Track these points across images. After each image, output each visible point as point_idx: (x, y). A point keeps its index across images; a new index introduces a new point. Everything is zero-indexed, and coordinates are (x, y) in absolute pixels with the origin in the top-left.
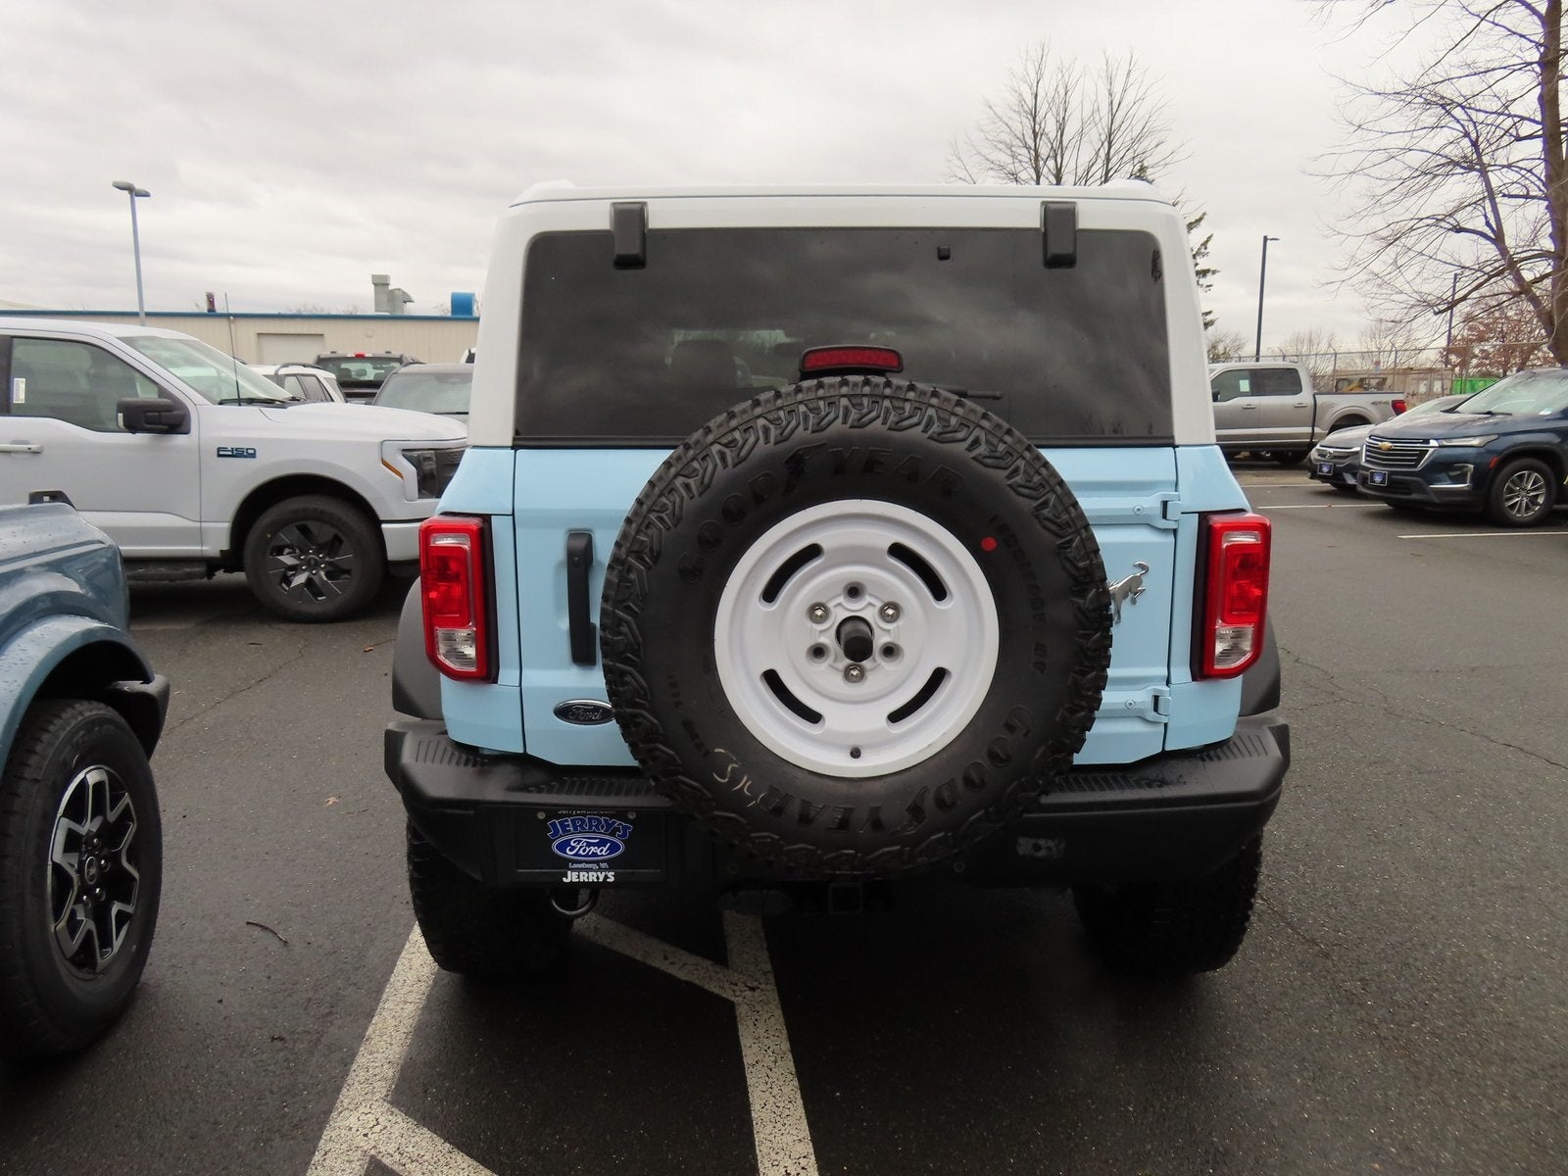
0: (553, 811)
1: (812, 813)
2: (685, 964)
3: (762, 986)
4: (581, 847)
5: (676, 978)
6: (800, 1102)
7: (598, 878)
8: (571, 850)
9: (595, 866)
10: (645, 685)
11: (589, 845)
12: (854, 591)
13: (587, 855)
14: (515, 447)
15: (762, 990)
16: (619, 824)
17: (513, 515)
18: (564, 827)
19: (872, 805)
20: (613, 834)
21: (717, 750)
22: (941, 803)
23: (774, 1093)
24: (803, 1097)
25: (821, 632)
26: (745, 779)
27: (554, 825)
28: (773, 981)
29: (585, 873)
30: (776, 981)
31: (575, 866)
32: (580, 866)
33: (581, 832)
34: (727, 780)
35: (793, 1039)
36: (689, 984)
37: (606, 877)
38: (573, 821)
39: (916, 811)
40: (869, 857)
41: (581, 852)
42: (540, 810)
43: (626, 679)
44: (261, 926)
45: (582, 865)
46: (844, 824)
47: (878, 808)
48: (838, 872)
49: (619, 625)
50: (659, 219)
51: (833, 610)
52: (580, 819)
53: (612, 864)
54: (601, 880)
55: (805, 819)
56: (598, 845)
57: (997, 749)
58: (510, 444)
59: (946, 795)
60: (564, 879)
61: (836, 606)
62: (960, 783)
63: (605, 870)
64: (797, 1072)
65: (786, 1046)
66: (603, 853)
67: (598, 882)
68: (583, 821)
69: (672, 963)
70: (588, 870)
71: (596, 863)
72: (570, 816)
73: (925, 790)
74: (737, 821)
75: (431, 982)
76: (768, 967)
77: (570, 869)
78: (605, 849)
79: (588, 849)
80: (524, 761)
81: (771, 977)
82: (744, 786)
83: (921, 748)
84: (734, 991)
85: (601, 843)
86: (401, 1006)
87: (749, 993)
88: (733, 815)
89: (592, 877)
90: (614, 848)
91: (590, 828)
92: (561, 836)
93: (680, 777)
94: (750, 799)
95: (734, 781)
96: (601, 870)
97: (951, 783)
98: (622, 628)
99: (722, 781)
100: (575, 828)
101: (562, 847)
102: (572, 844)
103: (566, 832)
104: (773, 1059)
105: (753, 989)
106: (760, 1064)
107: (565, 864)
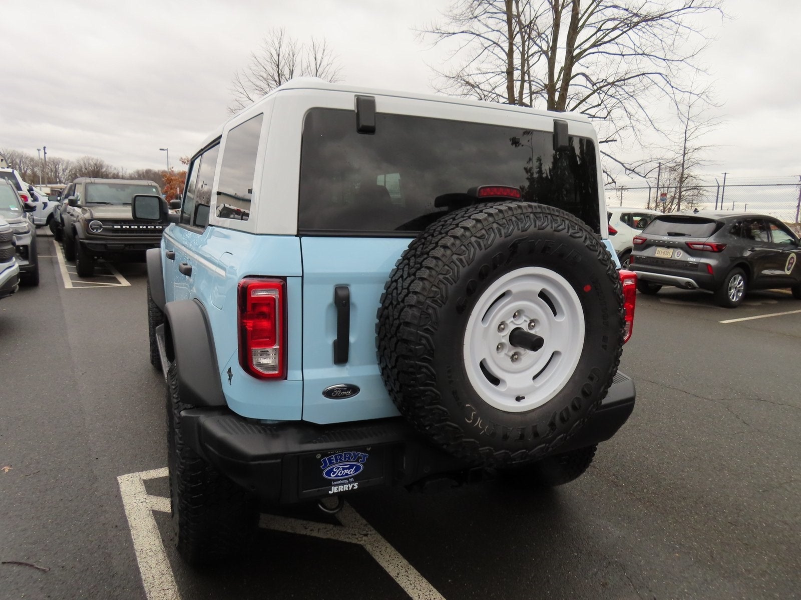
0: (325, 453)
1: (508, 434)
2: (319, 529)
3: (369, 533)
4: (339, 471)
5: (319, 538)
6: (435, 590)
7: (349, 488)
8: (333, 474)
9: (346, 481)
10: (435, 373)
11: (344, 469)
12: (517, 314)
13: (342, 476)
14: (300, 234)
15: (371, 535)
16: (361, 454)
17: (302, 277)
18: (330, 461)
19: (533, 425)
20: (357, 461)
21: (467, 405)
22: (562, 419)
23: (419, 588)
24: (435, 587)
25: (503, 336)
26: (479, 419)
27: (325, 461)
28: (372, 528)
29: (342, 487)
30: (374, 527)
31: (336, 483)
32: (338, 482)
33: (340, 462)
34: (471, 421)
35: (406, 556)
36: (329, 540)
37: (353, 486)
38: (336, 457)
39: (552, 424)
40: (531, 452)
41: (339, 474)
42: (317, 453)
43: (422, 370)
44: (15, 563)
45: (339, 482)
46: (522, 437)
47: (536, 426)
48: (513, 462)
49: (420, 340)
50: (383, 106)
51: (509, 324)
52: (340, 455)
53: (356, 478)
54: (350, 489)
55: (505, 437)
56: (348, 468)
57: (586, 389)
58: (296, 233)
59: (565, 415)
60: (330, 492)
61: (510, 323)
62: (570, 408)
63: (352, 482)
64: (421, 574)
65: (405, 562)
66: (352, 473)
67: (349, 490)
68: (341, 456)
69: (311, 530)
70: (343, 484)
71: (347, 479)
72: (333, 454)
73: (555, 413)
74: (475, 442)
75: (172, 573)
76: (364, 522)
77: (333, 485)
78: (352, 470)
79: (343, 472)
80: (302, 426)
81: (369, 526)
82: (478, 424)
83: (551, 392)
84: (357, 539)
85: (351, 467)
86: (163, 592)
87: (364, 538)
88: (473, 440)
89: (346, 488)
90: (358, 468)
91: (345, 459)
92: (329, 467)
93: (448, 423)
94: (481, 430)
95: (475, 420)
96: (350, 483)
97: (567, 409)
98: (422, 341)
99: (469, 422)
100: (337, 460)
101: (328, 474)
102: (334, 470)
103: (331, 463)
104: (404, 570)
105: (366, 535)
106: (400, 575)
107: (329, 483)
